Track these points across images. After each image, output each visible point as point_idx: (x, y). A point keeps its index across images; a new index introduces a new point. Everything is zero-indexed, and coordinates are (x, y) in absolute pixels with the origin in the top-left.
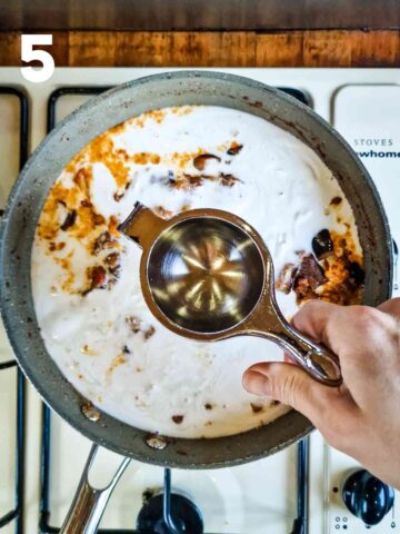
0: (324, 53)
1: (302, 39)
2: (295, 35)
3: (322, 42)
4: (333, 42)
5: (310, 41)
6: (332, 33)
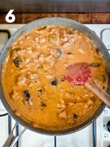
0: (98, 19)
1: (92, 15)
2: (90, 15)
3: (98, 16)
4: (101, 16)
5: (94, 16)
6: (100, 14)
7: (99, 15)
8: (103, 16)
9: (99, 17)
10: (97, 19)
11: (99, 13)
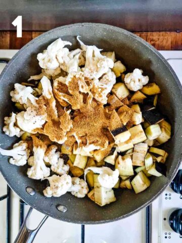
0: (157, 43)
1: (147, 36)
2: (144, 34)
3: (157, 37)
4: (162, 37)
5: (151, 37)
6: (161, 33)
7: (159, 35)
8: (166, 37)
9: (159, 39)
10: (156, 41)
11: (158, 32)
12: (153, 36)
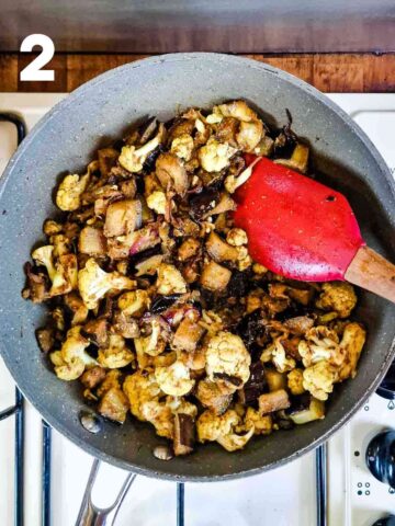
0: (335, 77)
1: (313, 62)
2: (305, 60)
3: (333, 65)
4: (344, 66)
6: (342, 57)
7: (339, 62)
8: (352, 66)
9: (337, 69)
10: (332, 74)
11: (336, 56)
12: (325, 62)
